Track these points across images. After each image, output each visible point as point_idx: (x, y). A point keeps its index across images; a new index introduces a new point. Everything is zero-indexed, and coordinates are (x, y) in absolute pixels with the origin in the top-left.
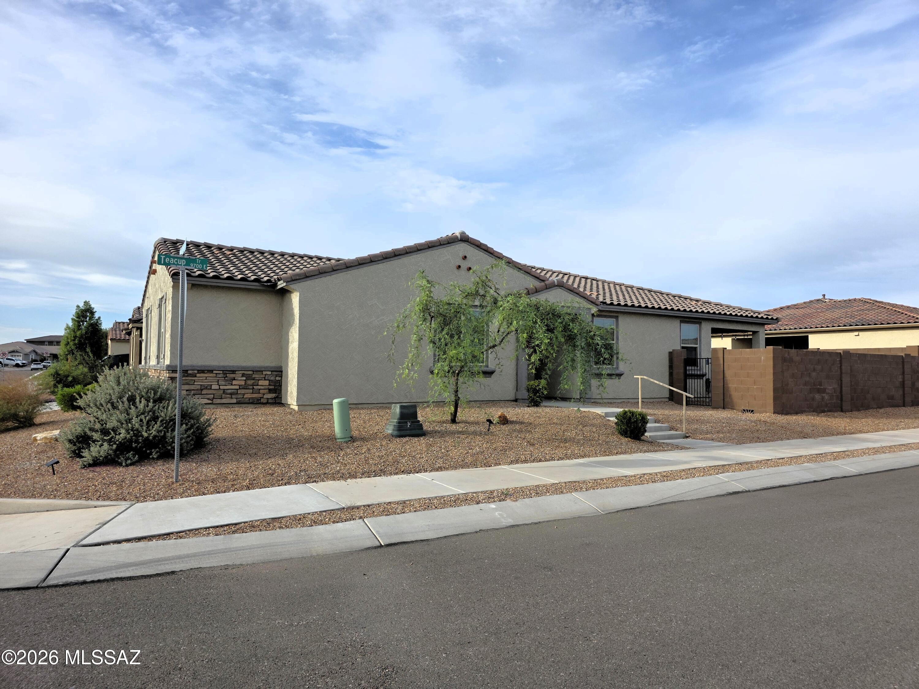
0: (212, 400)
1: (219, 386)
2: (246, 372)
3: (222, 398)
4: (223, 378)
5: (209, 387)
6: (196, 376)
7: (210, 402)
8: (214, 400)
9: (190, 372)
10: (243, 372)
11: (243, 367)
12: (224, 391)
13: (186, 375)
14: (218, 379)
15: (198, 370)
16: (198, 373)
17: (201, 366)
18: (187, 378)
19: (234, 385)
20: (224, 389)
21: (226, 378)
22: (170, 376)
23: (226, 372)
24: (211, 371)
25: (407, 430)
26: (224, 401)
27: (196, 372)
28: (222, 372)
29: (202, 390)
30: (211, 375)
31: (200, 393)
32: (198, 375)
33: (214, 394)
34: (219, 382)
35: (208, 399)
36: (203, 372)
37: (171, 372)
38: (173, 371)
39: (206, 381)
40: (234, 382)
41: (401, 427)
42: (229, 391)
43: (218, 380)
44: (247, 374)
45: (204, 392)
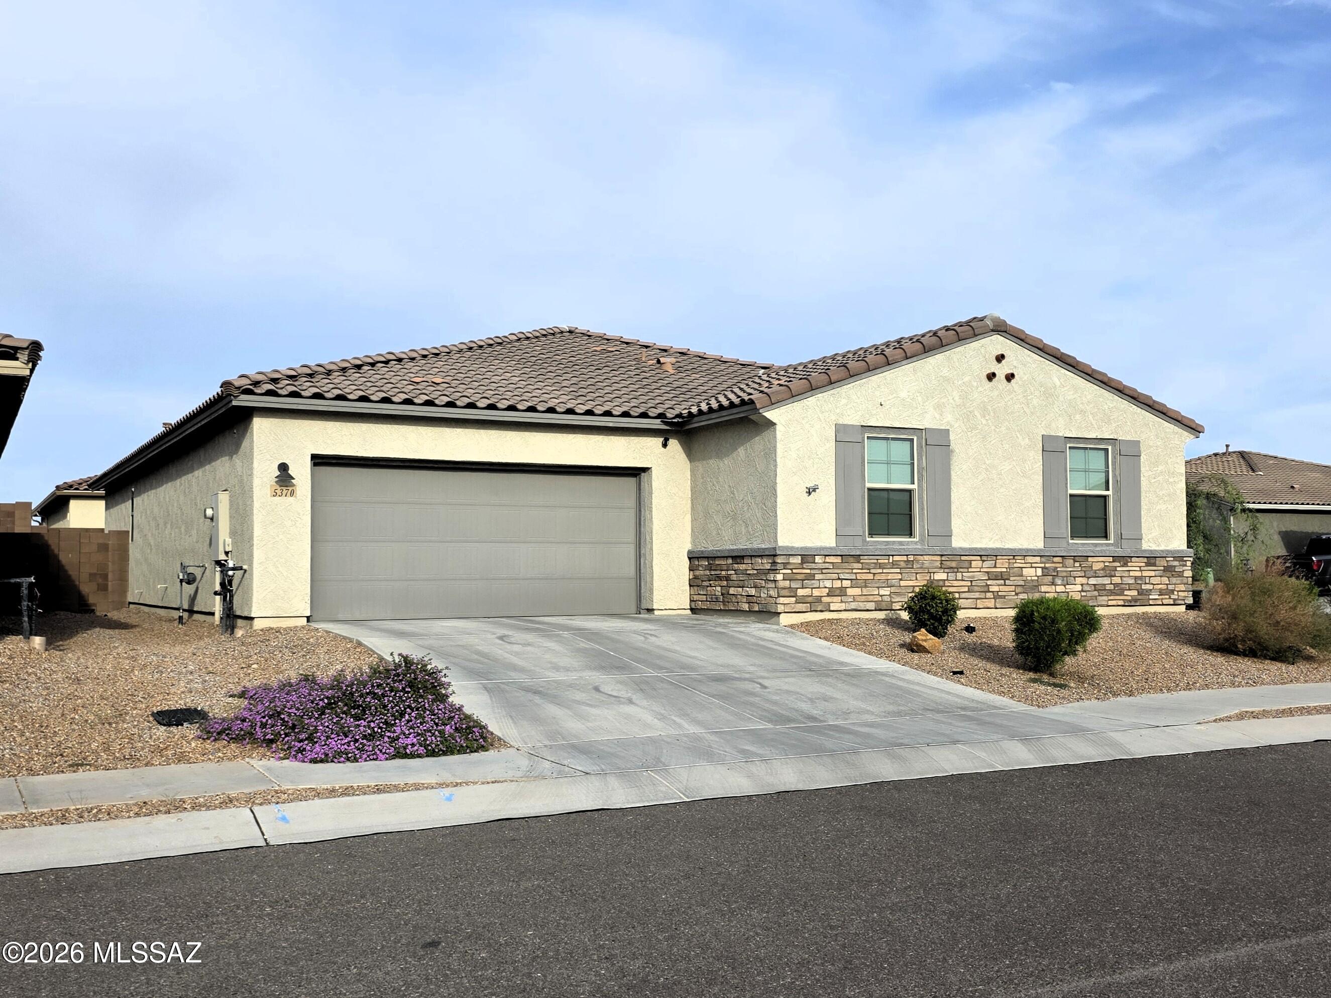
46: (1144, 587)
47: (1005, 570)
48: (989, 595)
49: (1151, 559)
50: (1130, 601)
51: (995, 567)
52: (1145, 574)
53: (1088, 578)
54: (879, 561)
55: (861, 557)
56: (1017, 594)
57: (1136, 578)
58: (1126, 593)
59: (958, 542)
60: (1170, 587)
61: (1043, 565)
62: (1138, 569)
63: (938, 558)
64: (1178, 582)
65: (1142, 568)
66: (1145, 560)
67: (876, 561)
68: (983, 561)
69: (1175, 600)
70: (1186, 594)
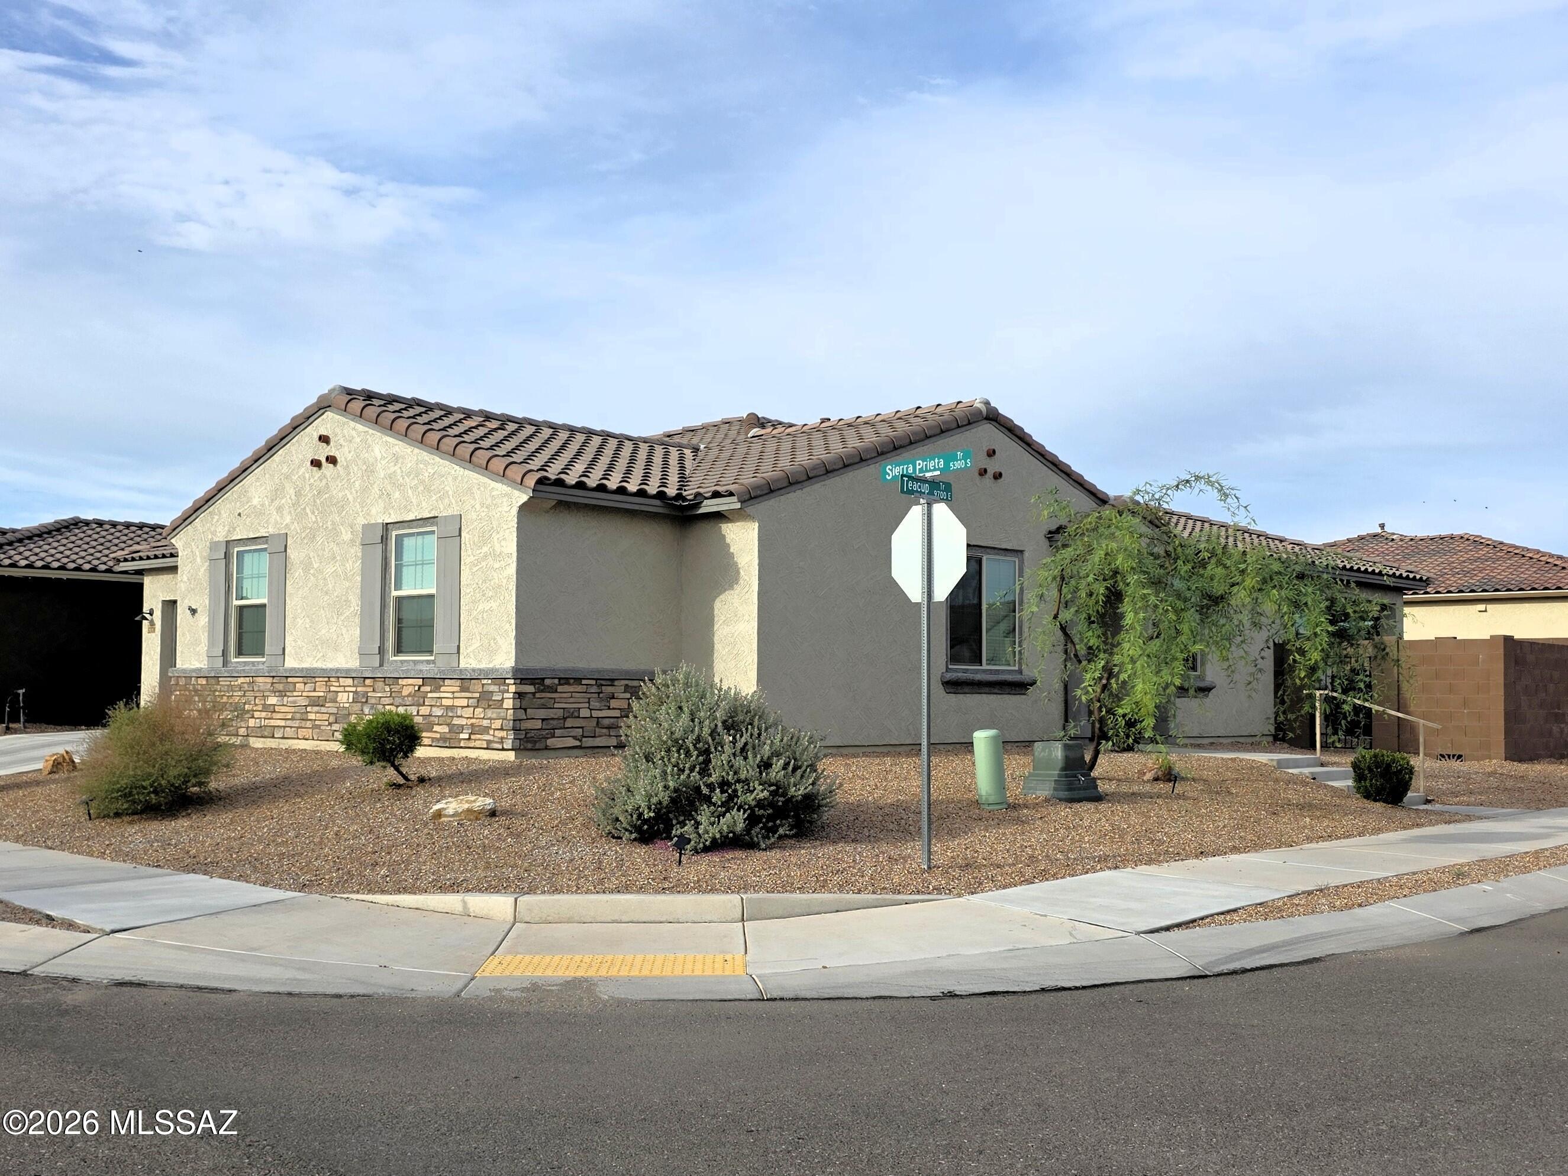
0: (581, 741)
1: (591, 710)
2: (630, 683)
3: (594, 737)
4: (597, 695)
5: (574, 714)
6: (556, 691)
7: (578, 743)
8: (584, 739)
9: (547, 682)
10: (627, 682)
11: (627, 672)
12: (598, 723)
13: (542, 688)
14: (589, 696)
15: (560, 679)
16: (560, 684)
17: (566, 670)
18: (543, 695)
19: (614, 709)
20: (598, 718)
21: (601, 695)
22: (519, 690)
23: (603, 682)
24: (578, 681)
25: (1079, 789)
26: (598, 742)
27: (556, 681)
28: (594, 682)
29: (565, 719)
30: (579, 688)
31: (562, 725)
32: (560, 688)
33: (582, 728)
34: (591, 703)
35: (575, 738)
36: (565, 681)
37: (518, 681)
38: (522, 679)
39: (572, 700)
40: (614, 703)
41: (1070, 784)
42: (606, 722)
43: (589, 699)
44: (632, 687)
45: (569, 723)
46: (456, 721)
47: (322, 694)
48: (309, 724)
49: (466, 681)
50: (438, 740)
51: (314, 691)
52: (457, 702)
53: (397, 707)
54: (232, 683)
55: (220, 679)
56: (330, 724)
57: (448, 708)
58: (436, 728)
59: (291, 662)
60: (486, 723)
61: (354, 689)
62: (450, 695)
63: (270, 680)
64: (494, 716)
65: (456, 695)
66: (458, 683)
67: (228, 683)
68: (305, 684)
69: (489, 742)
70: (503, 734)
